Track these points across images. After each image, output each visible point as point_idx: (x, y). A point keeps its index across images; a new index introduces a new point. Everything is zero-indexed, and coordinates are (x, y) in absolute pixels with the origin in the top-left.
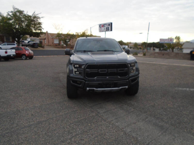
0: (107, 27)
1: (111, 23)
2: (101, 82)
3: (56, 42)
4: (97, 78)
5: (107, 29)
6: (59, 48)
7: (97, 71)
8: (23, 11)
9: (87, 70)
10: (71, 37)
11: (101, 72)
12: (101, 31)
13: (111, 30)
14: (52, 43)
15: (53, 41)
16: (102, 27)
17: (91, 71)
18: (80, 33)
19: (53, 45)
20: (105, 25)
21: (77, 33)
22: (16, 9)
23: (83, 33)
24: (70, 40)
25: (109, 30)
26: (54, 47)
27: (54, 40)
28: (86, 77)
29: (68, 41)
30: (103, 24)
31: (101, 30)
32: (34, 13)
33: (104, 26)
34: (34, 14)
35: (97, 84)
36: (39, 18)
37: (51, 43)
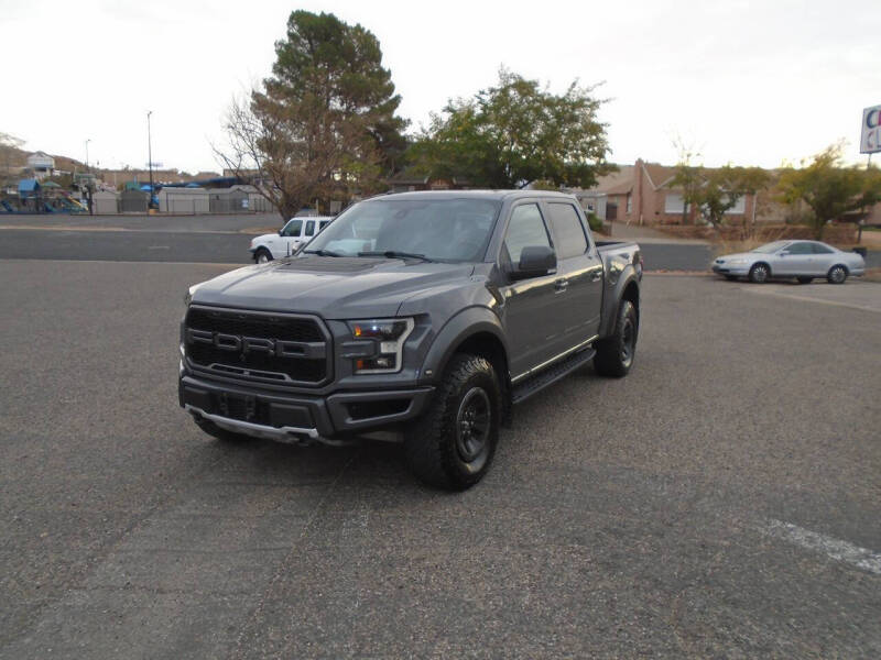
3: (674, 207)
4: (215, 367)
6: (680, 236)
8: (536, 84)
12: (870, 146)
14: (654, 211)
15: (662, 204)
19: (660, 223)
22: (512, 76)
24: (734, 197)
26: (662, 230)
27: (664, 202)
29: (725, 201)
31: (872, 140)
32: (574, 84)
34: (576, 89)
36: (595, 105)
37: (649, 215)
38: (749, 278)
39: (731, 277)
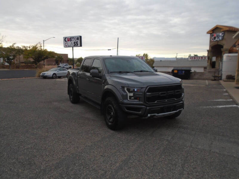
0: (74, 41)
1: (81, 37)
2: (163, 106)
4: (157, 102)
5: (74, 44)
7: (158, 95)
9: (148, 93)
10: (16, 53)
11: (161, 95)
12: (66, 46)
13: (81, 46)
16: (68, 41)
17: (152, 94)
18: (29, 47)
20: (72, 39)
21: (24, 47)
23: (34, 47)
24: (14, 56)
25: (77, 45)
28: (147, 102)
30: (70, 38)
31: (67, 44)
33: (70, 40)
35: (159, 109)
38: (52, 78)
39: (45, 77)
